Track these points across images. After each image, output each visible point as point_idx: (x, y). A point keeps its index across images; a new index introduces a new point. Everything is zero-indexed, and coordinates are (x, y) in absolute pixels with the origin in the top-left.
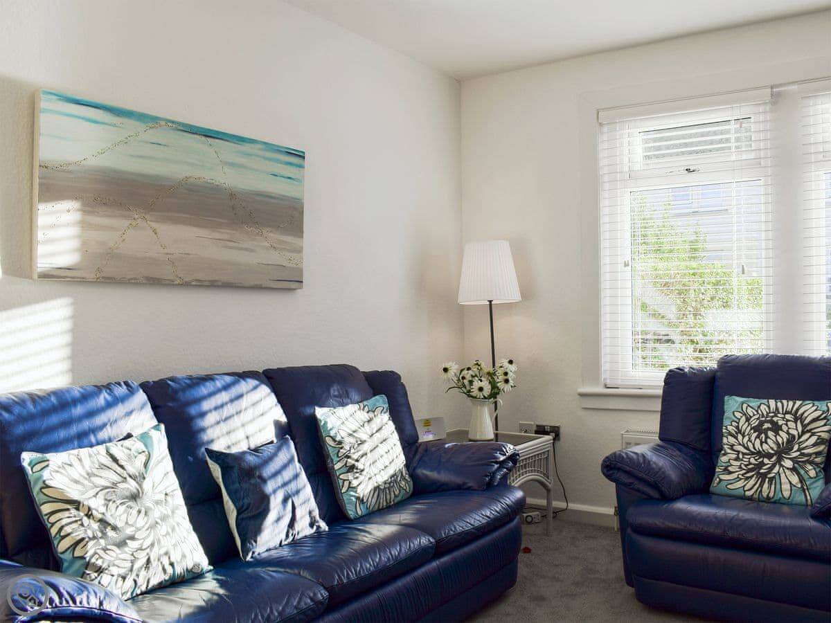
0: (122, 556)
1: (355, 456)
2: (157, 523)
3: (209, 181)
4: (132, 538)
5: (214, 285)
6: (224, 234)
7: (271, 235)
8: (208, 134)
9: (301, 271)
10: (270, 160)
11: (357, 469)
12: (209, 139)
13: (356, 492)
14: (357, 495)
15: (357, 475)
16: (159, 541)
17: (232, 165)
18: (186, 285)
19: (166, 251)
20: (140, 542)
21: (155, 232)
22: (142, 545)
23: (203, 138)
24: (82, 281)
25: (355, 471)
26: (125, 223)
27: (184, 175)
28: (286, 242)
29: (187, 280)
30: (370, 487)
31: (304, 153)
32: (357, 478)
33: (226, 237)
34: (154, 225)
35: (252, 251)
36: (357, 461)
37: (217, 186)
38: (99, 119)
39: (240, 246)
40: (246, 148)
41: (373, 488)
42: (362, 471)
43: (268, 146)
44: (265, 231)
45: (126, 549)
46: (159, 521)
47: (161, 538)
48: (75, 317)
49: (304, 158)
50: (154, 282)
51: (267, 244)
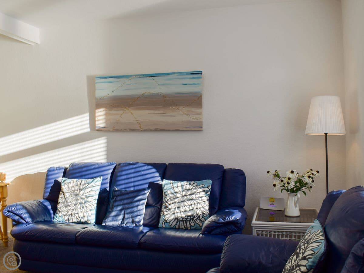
0: (65, 210)
1: (169, 203)
2: (78, 204)
3: (153, 93)
4: (69, 206)
5: (156, 130)
6: (161, 111)
7: (183, 109)
8: (152, 76)
9: (202, 123)
10: (183, 79)
11: (168, 208)
12: (152, 77)
13: (165, 217)
14: (165, 218)
15: (167, 210)
16: (76, 209)
17: (163, 85)
18: (145, 131)
19: (136, 120)
20: (71, 207)
21: (132, 114)
22: (71, 208)
23: (151, 78)
24: (109, 131)
25: (167, 208)
26: (121, 112)
27: (143, 93)
28: (193, 111)
29: (145, 129)
30: (173, 217)
31: (201, 72)
32: (167, 211)
33: (162, 112)
34: (131, 111)
35: (174, 116)
36: (170, 205)
37: (157, 94)
38: (112, 81)
39: (168, 115)
40: (171, 76)
41: (174, 218)
42: (170, 209)
43: (181, 73)
44: (180, 108)
45: (67, 208)
46: (79, 203)
47: (77, 208)
48: (107, 142)
49: (201, 74)
50: (132, 130)
51: (181, 113)
